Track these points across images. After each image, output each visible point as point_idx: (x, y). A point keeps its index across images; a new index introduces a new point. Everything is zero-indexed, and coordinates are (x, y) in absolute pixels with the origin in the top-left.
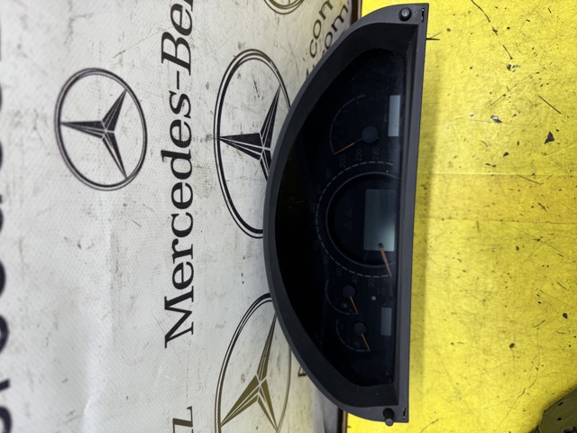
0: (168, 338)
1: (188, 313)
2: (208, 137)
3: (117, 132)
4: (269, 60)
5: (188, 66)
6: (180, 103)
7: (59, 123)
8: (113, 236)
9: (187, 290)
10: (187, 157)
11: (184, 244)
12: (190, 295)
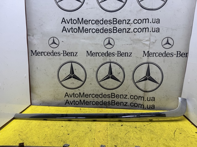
0: (87, 51)
1: (89, 55)
2: (110, 60)
3: (109, 45)
4: (124, 78)
5: (118, 56)
6: (113, 54)
7: (109, 38)
8: (99, 44)
9: (92, 55)
10: (107, 56)
11: (97, 54)
12: (91, 56)
